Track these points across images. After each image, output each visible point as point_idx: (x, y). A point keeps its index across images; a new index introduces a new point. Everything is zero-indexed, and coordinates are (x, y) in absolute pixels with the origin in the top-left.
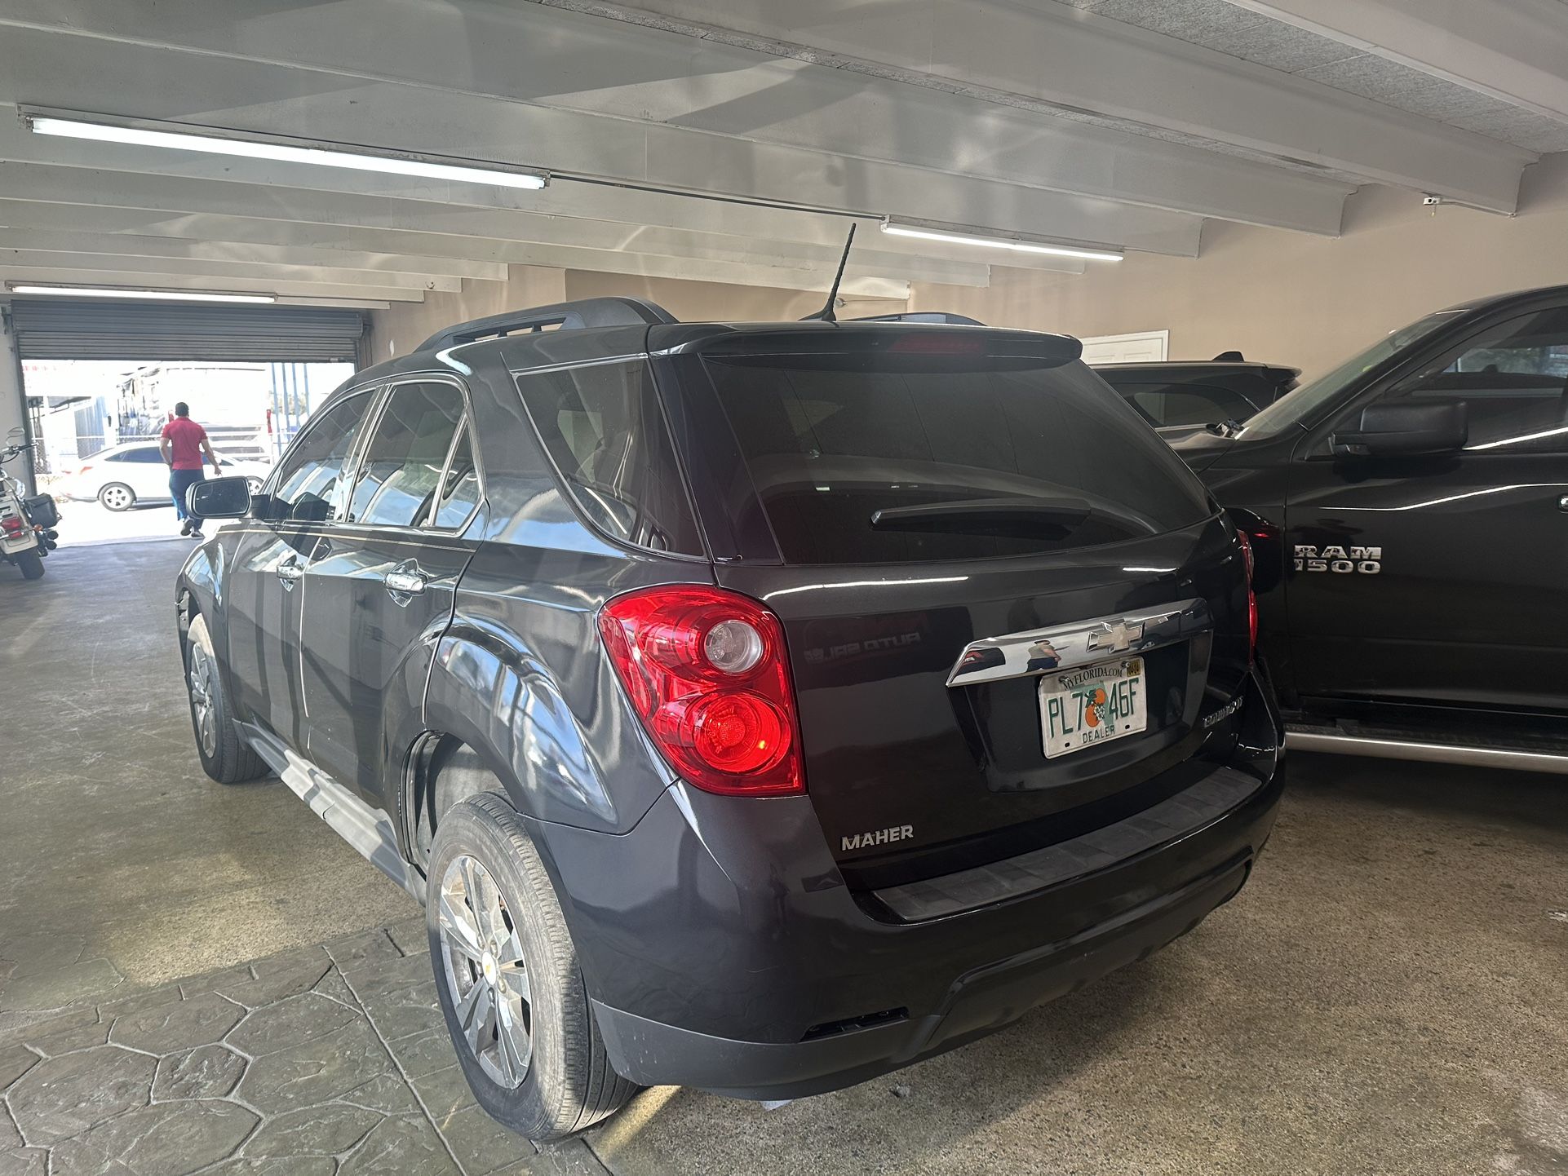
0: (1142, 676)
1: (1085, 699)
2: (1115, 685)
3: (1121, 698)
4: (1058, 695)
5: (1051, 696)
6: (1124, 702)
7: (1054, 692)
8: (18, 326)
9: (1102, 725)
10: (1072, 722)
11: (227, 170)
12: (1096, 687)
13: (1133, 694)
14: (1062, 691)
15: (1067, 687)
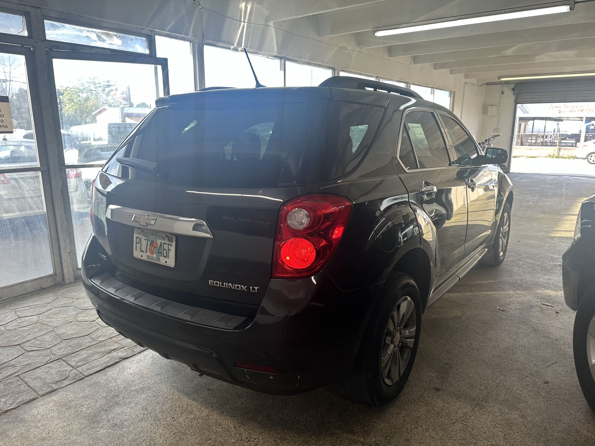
0: (174, 244)
1: (149, 243)
2: (161, 242)
3: (164, 249)
4: (140, 236)
5: (137, 235)
6: (165, 251)
7: (139, 234)
8: (516, 92)
9: (155, 256)
10: (144, 249)
11: (472, 31)
12: (154, 240)
13: (169, 250)
14: (142, 235)
15: (144, 235)
